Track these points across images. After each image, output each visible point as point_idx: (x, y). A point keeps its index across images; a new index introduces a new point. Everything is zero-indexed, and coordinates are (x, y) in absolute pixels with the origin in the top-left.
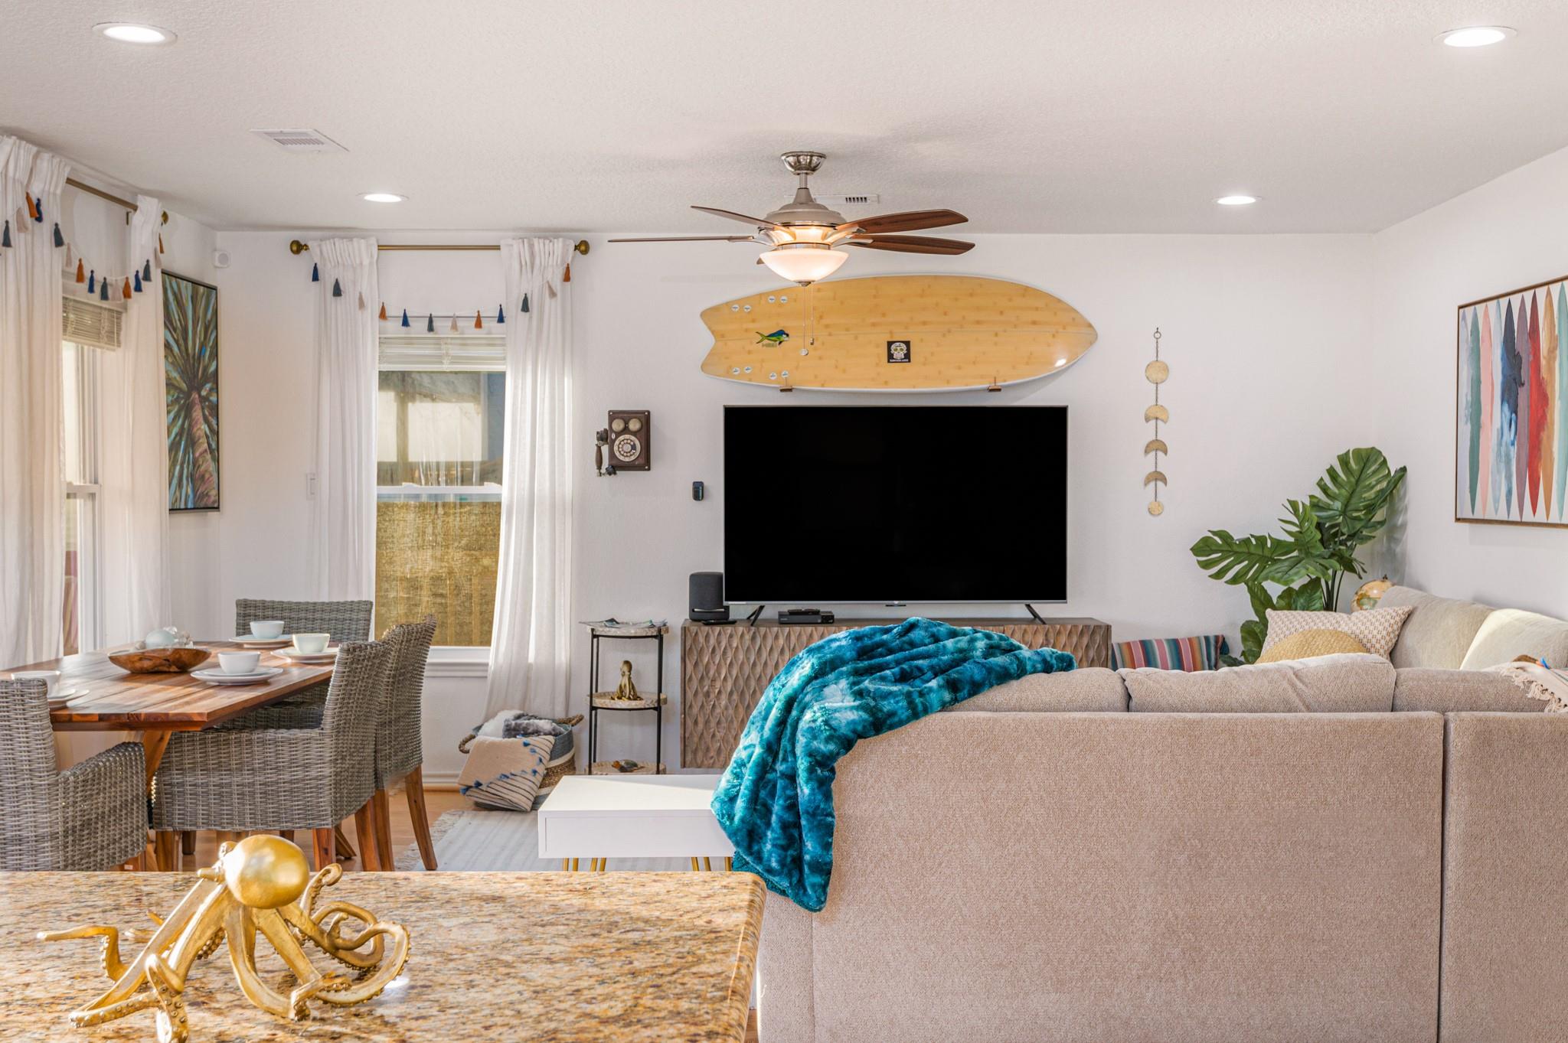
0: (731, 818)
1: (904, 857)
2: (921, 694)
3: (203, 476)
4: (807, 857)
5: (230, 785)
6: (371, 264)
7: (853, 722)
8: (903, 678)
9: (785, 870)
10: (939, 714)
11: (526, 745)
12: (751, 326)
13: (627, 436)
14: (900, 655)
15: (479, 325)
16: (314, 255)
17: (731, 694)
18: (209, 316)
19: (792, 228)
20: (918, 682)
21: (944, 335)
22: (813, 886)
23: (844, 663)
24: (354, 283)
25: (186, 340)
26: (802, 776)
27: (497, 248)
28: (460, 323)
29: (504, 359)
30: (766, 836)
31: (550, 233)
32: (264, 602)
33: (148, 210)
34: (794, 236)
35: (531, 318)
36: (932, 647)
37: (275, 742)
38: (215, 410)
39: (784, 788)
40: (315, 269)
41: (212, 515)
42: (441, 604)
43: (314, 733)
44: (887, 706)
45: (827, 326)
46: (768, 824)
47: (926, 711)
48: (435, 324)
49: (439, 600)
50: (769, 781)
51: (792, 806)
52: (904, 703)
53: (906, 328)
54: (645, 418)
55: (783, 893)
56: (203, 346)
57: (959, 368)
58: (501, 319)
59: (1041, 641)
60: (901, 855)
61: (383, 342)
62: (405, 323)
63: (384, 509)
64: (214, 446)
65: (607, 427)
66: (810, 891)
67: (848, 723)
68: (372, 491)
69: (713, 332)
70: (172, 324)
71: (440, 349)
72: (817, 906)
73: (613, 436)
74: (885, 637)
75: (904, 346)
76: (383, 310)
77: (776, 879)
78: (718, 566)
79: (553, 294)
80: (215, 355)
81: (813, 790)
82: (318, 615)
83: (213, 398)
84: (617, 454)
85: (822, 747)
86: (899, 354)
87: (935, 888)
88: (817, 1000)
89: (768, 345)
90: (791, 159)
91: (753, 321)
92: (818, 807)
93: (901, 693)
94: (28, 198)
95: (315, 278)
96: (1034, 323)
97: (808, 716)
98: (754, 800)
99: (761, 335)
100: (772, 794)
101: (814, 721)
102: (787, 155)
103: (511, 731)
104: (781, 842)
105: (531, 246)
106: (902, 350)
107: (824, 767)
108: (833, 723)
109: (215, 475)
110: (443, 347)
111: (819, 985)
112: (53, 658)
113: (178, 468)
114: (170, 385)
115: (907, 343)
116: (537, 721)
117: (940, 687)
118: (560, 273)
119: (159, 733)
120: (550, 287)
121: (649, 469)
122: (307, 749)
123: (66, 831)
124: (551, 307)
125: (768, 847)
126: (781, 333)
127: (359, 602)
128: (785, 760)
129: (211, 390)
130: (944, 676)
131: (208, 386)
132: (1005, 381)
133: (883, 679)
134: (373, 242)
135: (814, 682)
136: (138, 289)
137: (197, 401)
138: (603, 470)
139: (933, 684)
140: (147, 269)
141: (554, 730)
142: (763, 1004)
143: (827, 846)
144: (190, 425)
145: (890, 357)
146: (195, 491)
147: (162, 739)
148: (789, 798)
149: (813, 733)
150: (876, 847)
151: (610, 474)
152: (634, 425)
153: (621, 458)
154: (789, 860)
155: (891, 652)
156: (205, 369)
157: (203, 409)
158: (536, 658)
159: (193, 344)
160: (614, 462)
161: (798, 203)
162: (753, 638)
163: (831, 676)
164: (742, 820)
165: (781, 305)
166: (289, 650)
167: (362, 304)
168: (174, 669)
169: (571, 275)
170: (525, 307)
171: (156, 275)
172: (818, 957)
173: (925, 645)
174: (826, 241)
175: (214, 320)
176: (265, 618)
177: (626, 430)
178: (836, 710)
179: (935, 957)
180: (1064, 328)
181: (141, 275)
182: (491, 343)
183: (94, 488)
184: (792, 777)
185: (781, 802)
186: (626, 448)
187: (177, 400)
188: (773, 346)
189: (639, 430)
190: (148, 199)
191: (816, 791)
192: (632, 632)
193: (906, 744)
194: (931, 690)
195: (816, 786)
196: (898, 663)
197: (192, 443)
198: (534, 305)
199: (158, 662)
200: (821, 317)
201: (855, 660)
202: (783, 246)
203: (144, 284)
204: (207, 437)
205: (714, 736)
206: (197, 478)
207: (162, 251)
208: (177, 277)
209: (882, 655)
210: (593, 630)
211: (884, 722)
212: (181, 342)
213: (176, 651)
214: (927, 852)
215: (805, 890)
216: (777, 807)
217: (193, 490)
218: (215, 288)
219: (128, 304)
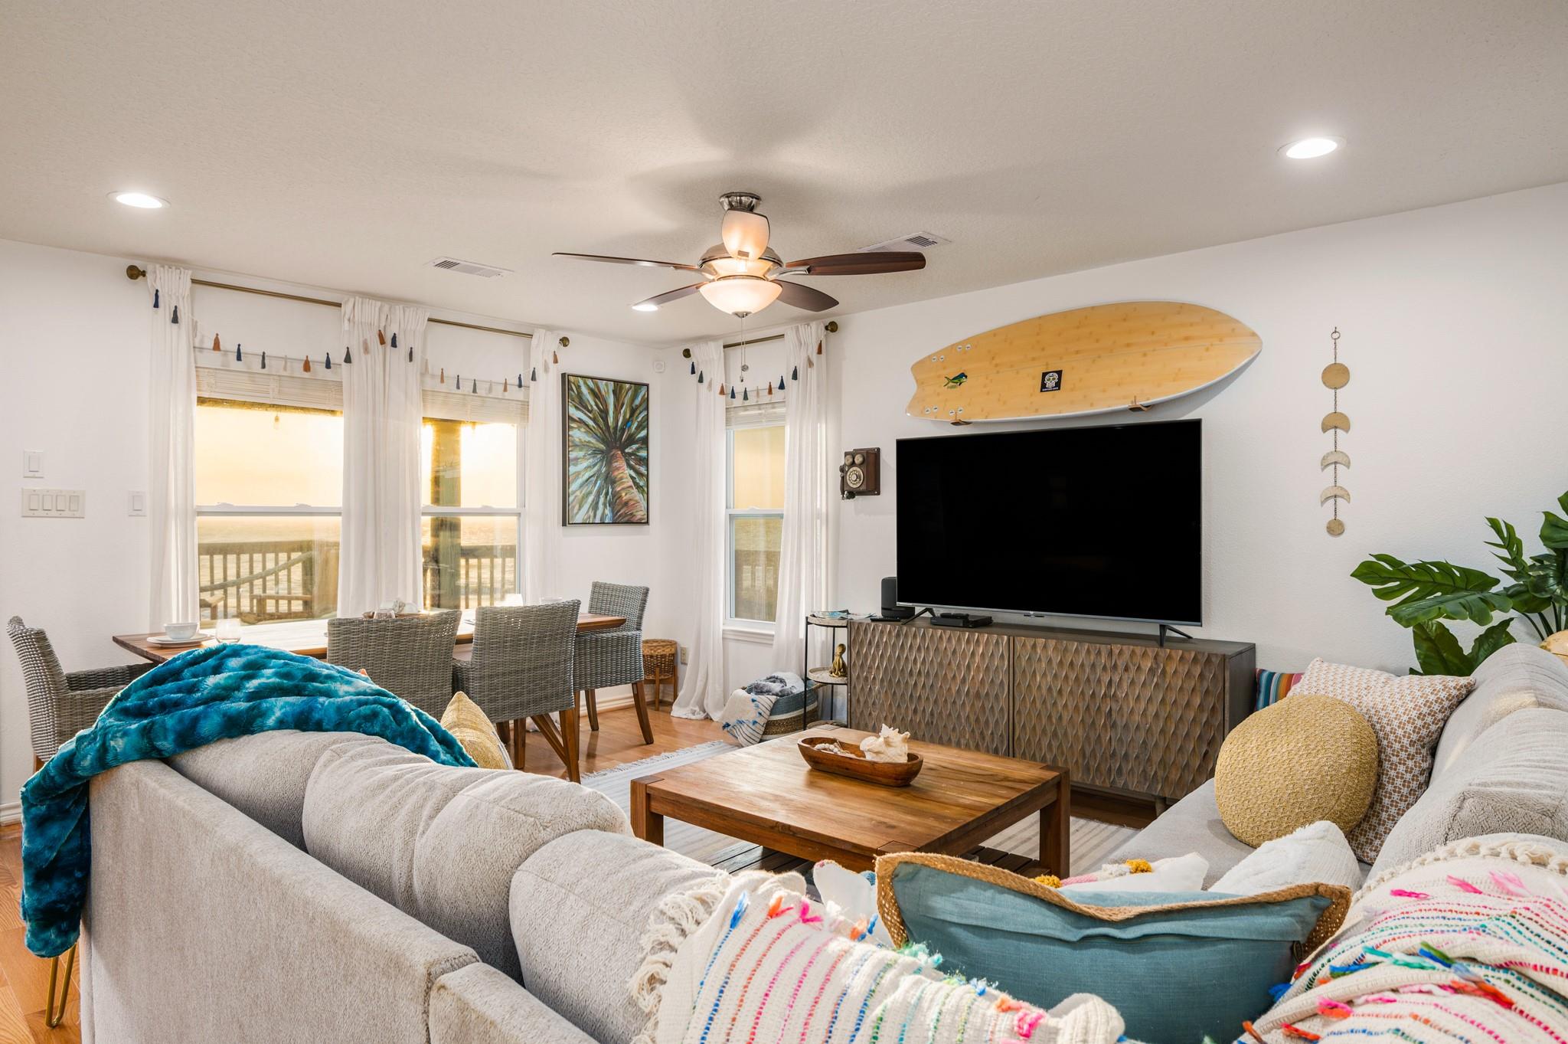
3: (627, 502)
6: (718, 358)
11: (753, 701)
12: (942, 372)
13: (855, 469)
15: (770, 392)
16: (692, 356)
17: (882, 681)
18: (637, 403)
21: (1094, 361)
24: (709, 373)
25: (604, 417)
27: (782, 336)
28: (761, 393)
29: (785, 416)
33: (541, 338)
35: (799, 383)
38: (643, 460)
40: (693, 366)
41: (639, 527)
45: (996, 365)
48: (748, 395)
53: (1061, 358)
56: (628, 421)
57: (1104, 391)
58: (782, 386)
59: (1149, 665)
62: (733, 396)
64: (641, 483)
65: (844, 462)
69: (917, 382)
70: (584, 407)
71: (751, 412)
73: (847, 469)
75: (1056, 376)
76: (722, 388)
79: (811, 364)
80: (644, 424)
83: (642, 453)
84: (849, 483)
86: (1050, 384)
89: (952, 387)
91: (945, 368)
94: (381, 334)
95: (693, 372)
96: (1187, 339)
99: (948, 379)
103: (753, 689)
105: (798, 332)
106: (1054, 379)
109: (643, 501)
110: (753, 411)
113: (592, 497)
115: (1059, 373)
116: (770, 683)
118: (815, 348)
120: (810, 360)
121: (879, 494)
124: (811, 373)
126: (963, 375)
129: (638, 447)
131: (634, 445)
132: (1148, 399)
134: (721, 343)
137: (620, 455)
138: (845, 496)
140: (534, 372)
141: (781, 692)
144: (609, 470)
145: (1043, 386)
151: (848, 498)
152: (862, 459)
153: (851, 485)
156: (631, 435)
157: (627, 460)
159: (614, 421)
160: (853, 489)
162: (898, 636)
165: (965, 352)
167: (712, 386)
169: (823, 349)
170: (795, 376)
175: (644, 406)
177: (853, 464)
180: (1221, 340)
181: (526, 378)
182: (778, 405)
183: (521, 510)
186: (855, 478)
187: (593, 455)
188: (955, 387)
189: (863, 463)
190: (540, 330)
197: (612, 481)
198: (800, 374)
200: (993, 358)
203: (530, 383)
204: (632, 477)
205: (870, 714)
206: (618, 504)
207: (557, 362)
208: (592, 379)
212: (595, 416)
217: (613, 511)
218: (647, 385)
219: (527, 395)
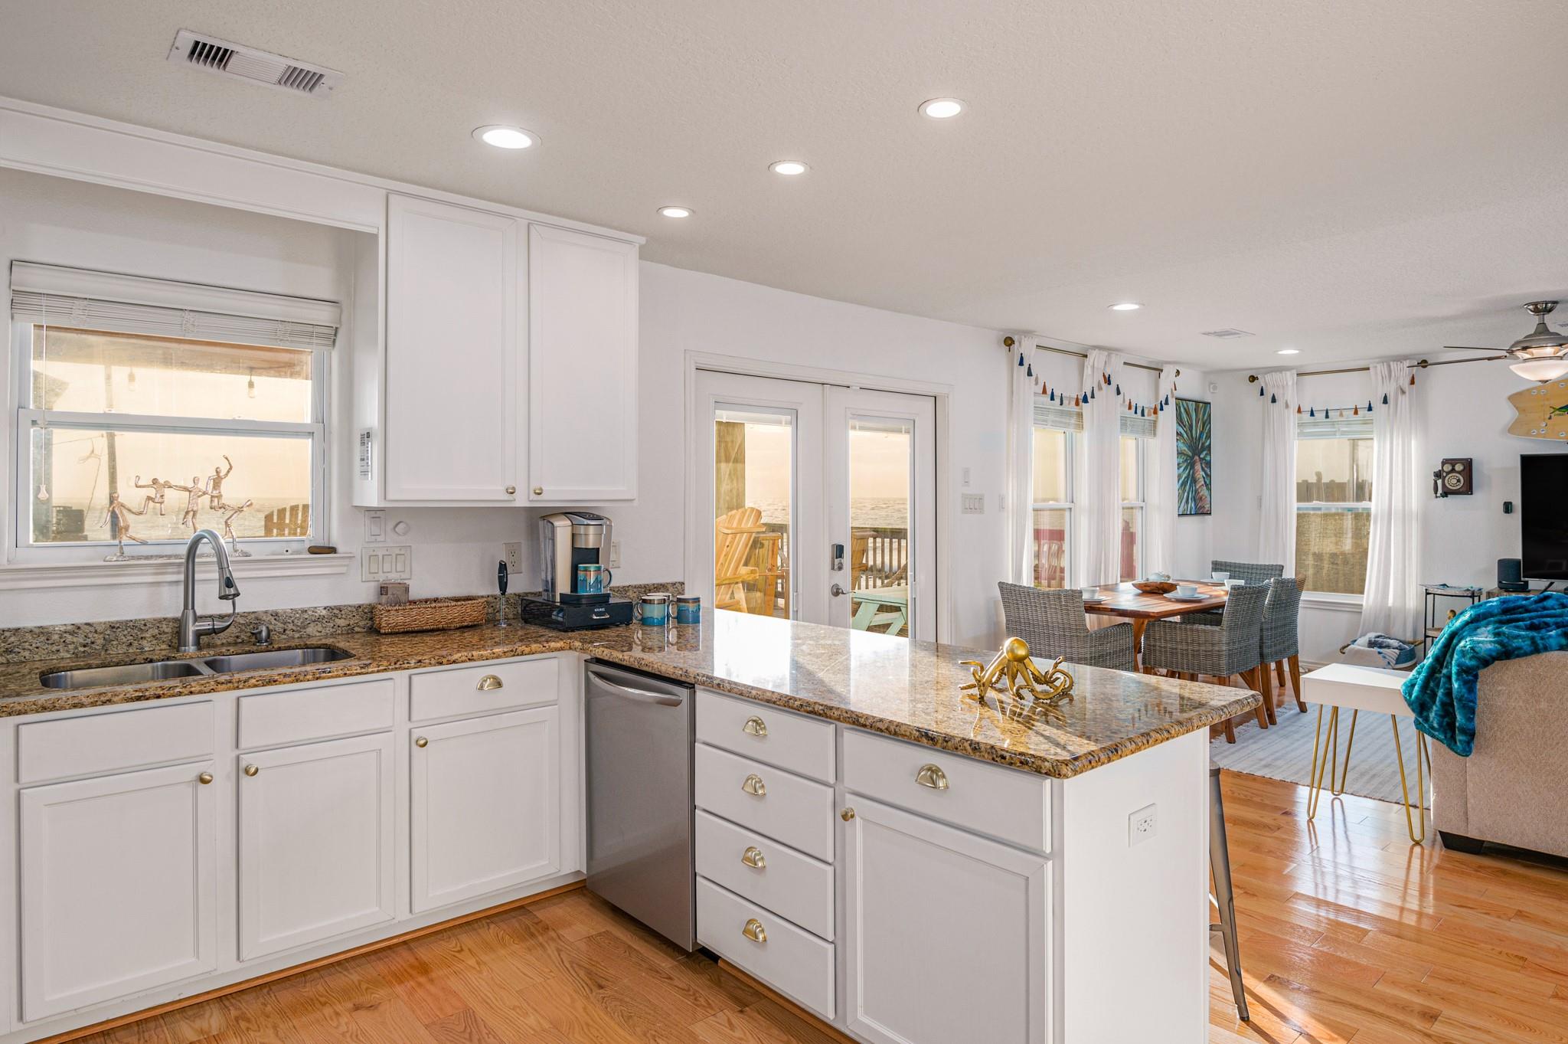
0: (1410, 695)
1: (1531, 735)
2: (1542, 638)
3: (1201, 498)
4: (1457, 724)
5: (1176, 649)
6: (1293, 384)
7: (1490, 650)
8: (1533, 627)
9: (1442, 729)
10: (1556, 652)
11: (1379, 653)
12: (1547, 403)
13: (1454, 474)
14: (1533, 614)
15: (1356, 413)
16: (1261, 382)
18: (1205, 418)
19: (1529, 350)
20: (1543, 631)
22: (1460, 741)
23: (1492, 615)
24: (1284, 394)
25: (1191, 431)
26: (1454, 677)
27: (1368, 369)
28: (1345, 413)
29: (1372, 431)
30: (1432, 708)
31: (1400, 359)
32: (1225, 562)
33: (1169, 372)
34: (1533, 354)
35: (1389, 407)
36: (1559, 611)
37: (1198, 630)
38: (1209, 464)
39: (1444, 683)
40: (1262, 390)
41: (1207, 517)
42: (1336, 569)
43: (1217, 628)
44: (1516, 643)
46: (1434, 702)
47: (1546, 649)
48: (1330, 414)
49: (1335, 567)
50: (1437, 678)
51: (1449, 693)
52: (1528, 642)
54: (1468, 464)
55: (1441, 741)
56: (1202, 433)
58: (1370, 409)
60: (1528, 734)
61: (1301, 425)
62: (1312, 414)
63: (1300, 517)
64: (1208, 482)
65: (1440, 468)
66: (1458, 744)
67: (1485, 651)
68: (1293, 505)
69: (1517, 408)
70: (1182, 423)
71: (1334, 428)
72: (1466, 752)
73: (1445, 474)
74: (1524, 602)
76: (1299, 408)
77: (1436, 733)
78: (1518, 555)
79: (1403, 392)
80: (1209, 437)
81: (1459, 685)
82: (1254, 571)
83: (1208, 458)
84: (1447, 485)
85: (1467, 662)
87: (1554, 758)
88: (1470, 809)
89: (1560, 415)
90: (1531, 307)
91: (1548, 399)
92: (1462, 696)
93: (1527, 636)
94: (1104, 375)
95: (1262, 394)
97: (1462, 643)
98: (1425, 687)
99: (1554, 408)
100: (1438, 685)
101: (1465, 647)
102: (1528, 304)
103: (1371, 644)
104: (1439, 713)
105: (1389, 366)
107: (1469, 676)
108: (1477, 650)
109: (1209, 497)
110: (1336, 426)
111: (1471, 801)
112: (1114, 583)
113: (1186, 494)
114: (1180, 453)
116: (1389, 640)
117: (1558, 635)
118: (1408, 380)
119: (1142, 620)
120: (1401, 389)
121: (1472, 494)
122: (1213, 636)
123: (1091, 657)
124: (1404, 401)
125: (1432, 715)
127: (1277, 565)
128: (1447, 667)
129: (1206, 454)
130: (1563, 629)
131: (1204, 453)
133: (1518, 627)
134: (1295, 372)
135: (1470, 625)
136: (1162, 409)
137: (1198, 460)
138: (1438, 495)
139: (1553, 633)
140: (1167, 399)
141: (1399, 646)
142: (1434, 804)
143: (1471, 720)
144: (1193, 473)
146: (1196, 506)
147: (1143, 623)
148: (1447, 689)
149: (1463, 653)
150: (1509, 726)
151: (1443, 497)
152: (1459, 467)
153: (1451, 487)
154: (1445, 724)
155: (1527, 611)
156: (1203, 444)
157: (1201, 464)
158: (1394, 603)
159: (1195, 433)
160: (1446, 490)
161: (1537, 333)
163: (1484, 622)
164: (1417, 697)
166: (1223, 588)
167: (1287, 406)
168: (1161, 592)
169: (1415, 380)
170: (1385, 401)
171: (1172, 402)
172: (1470, 785)
173: (1555, 609)
174: (1558, 355)
175: (1208, 420)
176: (1221, 570)
177: (1453, 470)
178: (1479, 642)
179: (1554, 800)
181: (1163, 403)
182: (1365, 422)
183: (1143, 504)
184: (1449, 678)
185: (1442, 690)
186: (1452, 482)
187: (1186, 460)
188: (1562, 415)
189: (1463, 470)
190: (1168, 365)
191: (1462, 687)
192: (1458, 593)
193: (1532, 667)
194: (1550, 636)
195: (1462, 684)
196: (1531, 618)
197: (1194, 481)
198: (1391, 400)
199: (1152, 588)
201: (1501, 614)
202: (1526, 360)
203: (1165, 407)
204: (1204, 478)
206: (1197, 499)
207: (1175, 389)
208: (1185, 400)
209: (1521, 613)
210: (1426, 590)
211: (1514, 651)
212: (1189, 432)
213: (1161, 583)
214: (1548, 734)
215: (1456, 743)
216: (1440, 692)
217: (1195, 505)
218: (1210, 403)
219: (1157, 418)
